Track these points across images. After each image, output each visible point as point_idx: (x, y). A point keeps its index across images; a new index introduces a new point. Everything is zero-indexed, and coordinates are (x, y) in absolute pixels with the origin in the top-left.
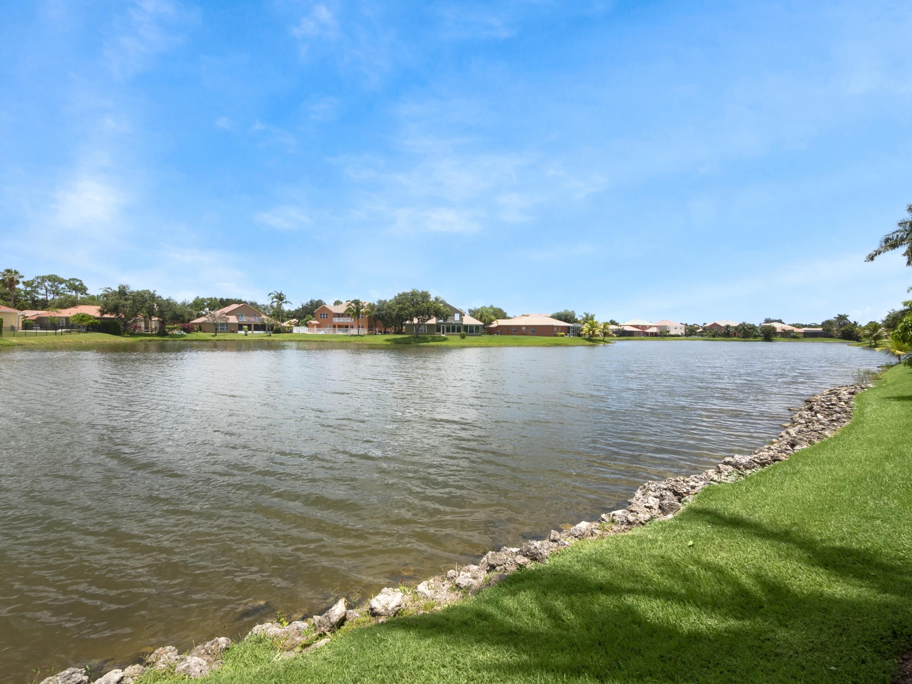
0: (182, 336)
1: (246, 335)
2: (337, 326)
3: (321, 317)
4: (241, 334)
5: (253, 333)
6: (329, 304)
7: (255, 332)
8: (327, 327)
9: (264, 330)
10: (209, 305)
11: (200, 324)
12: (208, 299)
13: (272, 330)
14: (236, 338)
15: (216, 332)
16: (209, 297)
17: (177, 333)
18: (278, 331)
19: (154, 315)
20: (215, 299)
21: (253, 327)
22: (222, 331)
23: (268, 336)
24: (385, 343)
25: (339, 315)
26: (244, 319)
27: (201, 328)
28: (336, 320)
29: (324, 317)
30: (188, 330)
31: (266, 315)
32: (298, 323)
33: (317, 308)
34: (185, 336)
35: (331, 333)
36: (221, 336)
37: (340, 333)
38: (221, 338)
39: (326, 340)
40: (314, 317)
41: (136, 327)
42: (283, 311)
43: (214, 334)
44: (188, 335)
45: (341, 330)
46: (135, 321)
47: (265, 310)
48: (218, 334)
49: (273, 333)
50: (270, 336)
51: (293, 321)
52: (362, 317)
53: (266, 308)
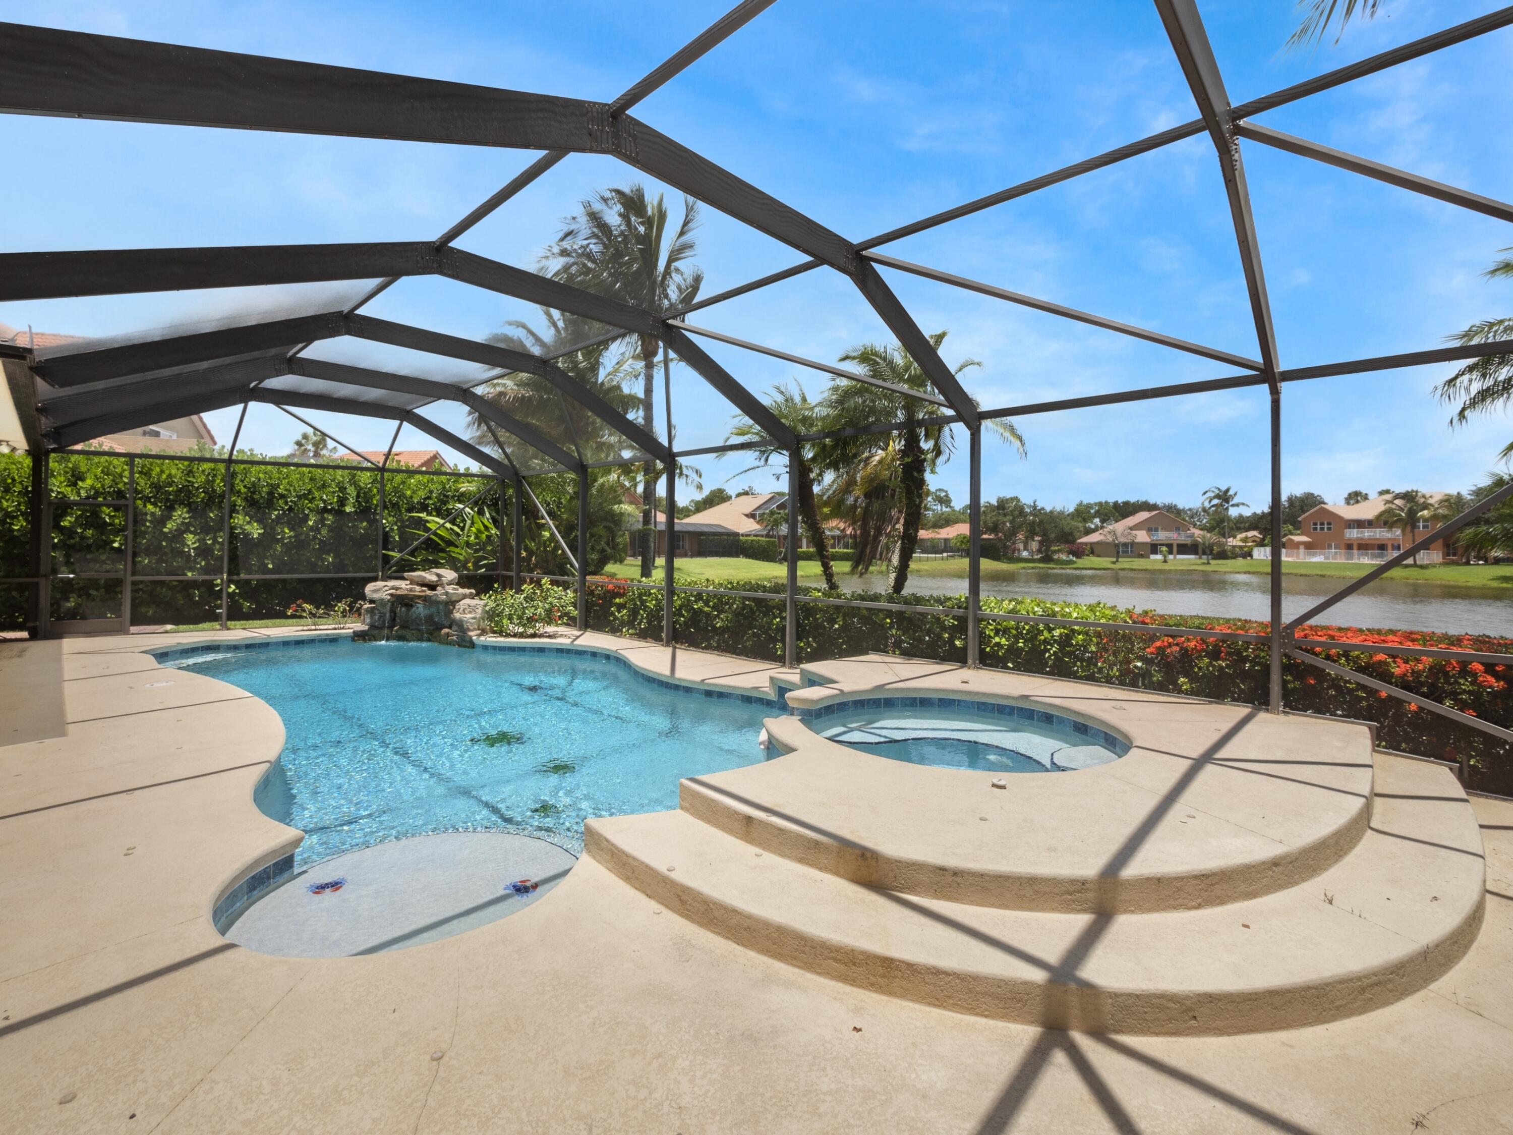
0: (1071, 562)
1: (1165, 561)
2: (1355, 547)
3: (1315, 529)
4: (1156, 561)
5: (1175, 558)
6: (1335, 501)
7: (1179, 557)
8: (1330, 547)
9: (1196, 553)
10: (1098, 514)
11: (1091, 544)
12: (1096, 504)
13: (1211, 553)
14: (1149, 567)
15: (1118, 557)
16: (1097, 501)
17: (1064, 558)
18: (1223, 555)
19: (1037, 535)
20: (1106, 503)
21: (1175, 549)
22: (1126, 554)
23: (1204, 564)
24: (1495, 584)
25: (1360, 524)
26: (1162, 536)
27: (1093, 550)
28: (1353, 534)
29: (1322, 529)
30: (1078, 553)
31: (1195, 526)
32: (1263, 539)
33: (1304, 512)
34: (1075, 562)
35: (1341, 560)
36: (1125, 563)
37: (1366, 560)
38: (1126, 566)
39: (1328, 573)
40: (1298, 529)
41: (1014, 551)
42: (1229, 518)
43: (1114, 559)
44: (1079, 560)
45: (1363, 555)
46: (1014, 543)
47: (1192, 517)
48: (1120, 559)
49: (1213, 559)
50: (1208, 563)
51: (1251, 534)
52: (1424, 527)
53: (1194, 514)
